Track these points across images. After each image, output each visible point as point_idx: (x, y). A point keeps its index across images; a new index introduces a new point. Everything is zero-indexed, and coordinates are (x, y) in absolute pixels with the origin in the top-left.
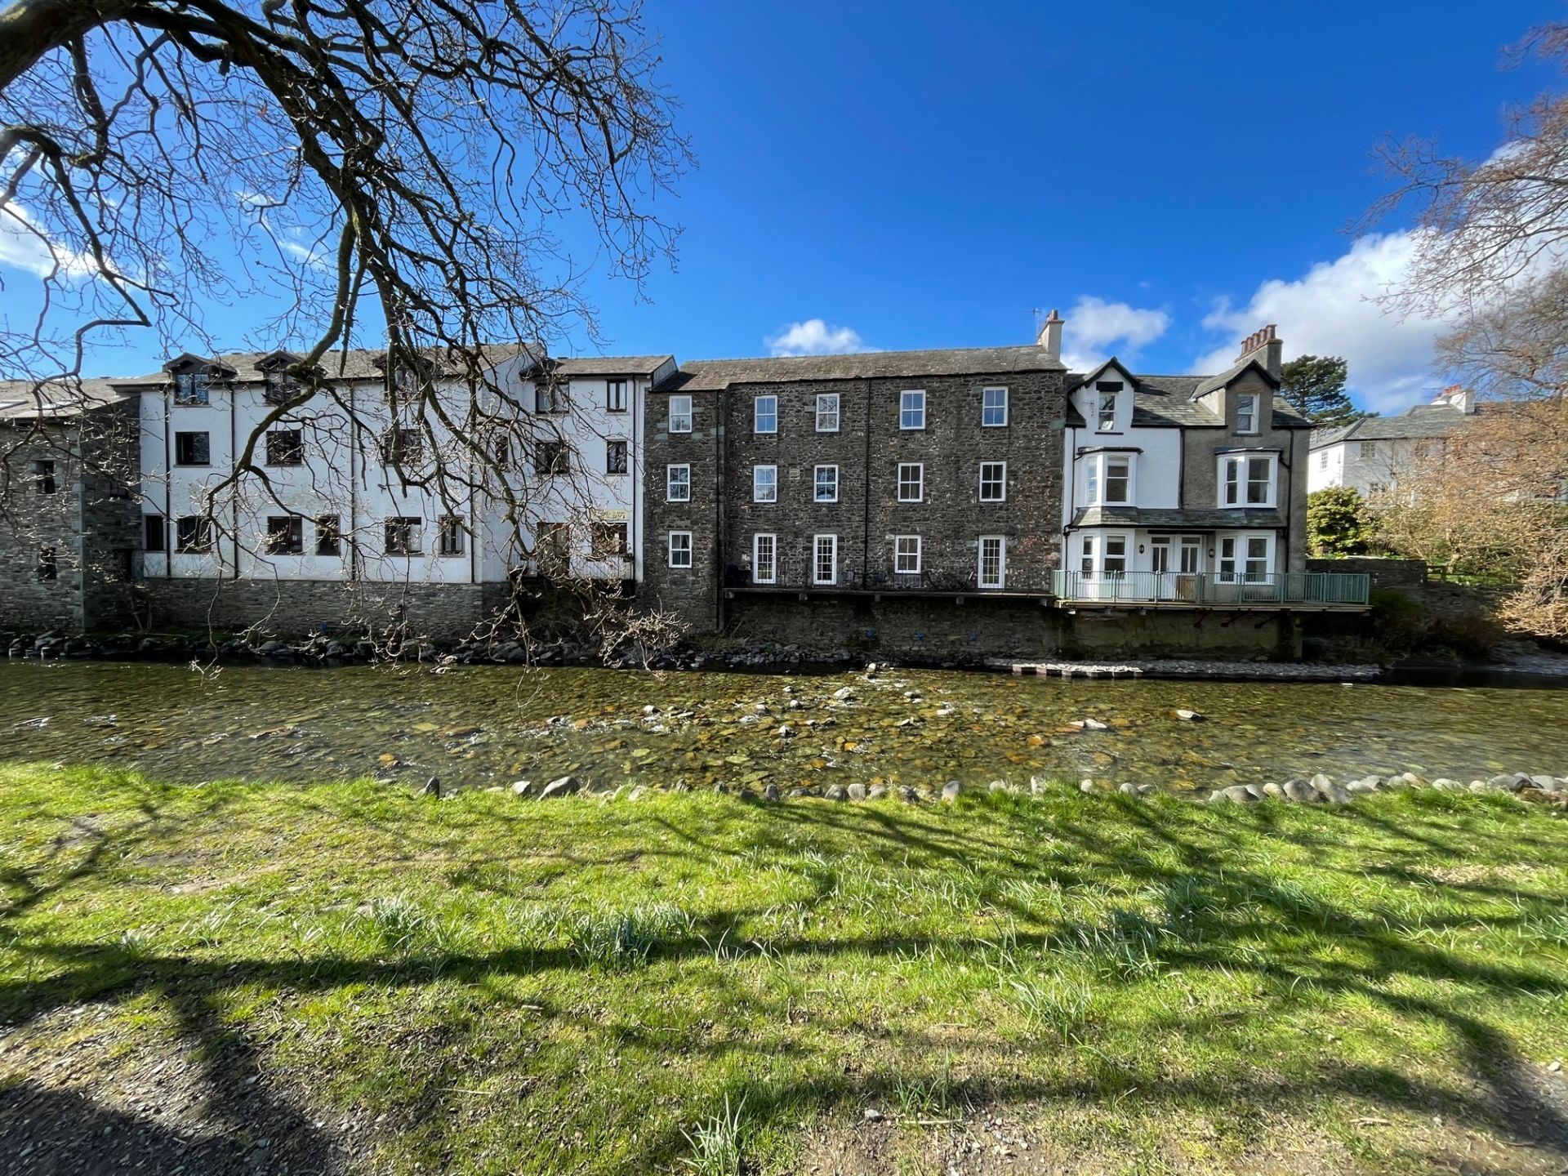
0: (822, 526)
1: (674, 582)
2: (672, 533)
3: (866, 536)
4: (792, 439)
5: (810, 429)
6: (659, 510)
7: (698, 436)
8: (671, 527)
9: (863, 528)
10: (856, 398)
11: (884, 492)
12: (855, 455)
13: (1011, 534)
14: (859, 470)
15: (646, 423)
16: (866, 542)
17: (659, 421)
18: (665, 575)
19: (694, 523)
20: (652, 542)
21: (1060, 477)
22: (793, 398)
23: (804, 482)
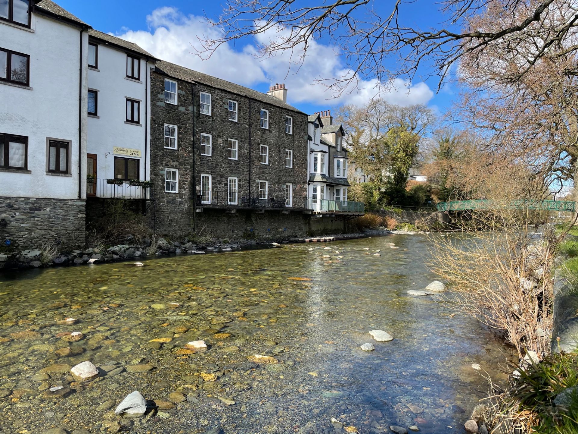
0: (233, 173)
1: (169, 202)
2: (167, 169)
3: (250, 179)
4: (219, 121)
5: (226, 118)
6: (160, 153)
7: (182, 109)
8: (167, 166)
9: (248, 175)
10: (244, 107)
11: (256, 158)
12: (245, 136)
13: (294, 183)
14: (246, 145)
15: (152, 92)
16: (249, 183)
17: (159, 93)
18: (163, 197)
19: (180, 164)
20: (156, 174)
21: (306, 160)
22: (218, 98)
23: (224, 147)
